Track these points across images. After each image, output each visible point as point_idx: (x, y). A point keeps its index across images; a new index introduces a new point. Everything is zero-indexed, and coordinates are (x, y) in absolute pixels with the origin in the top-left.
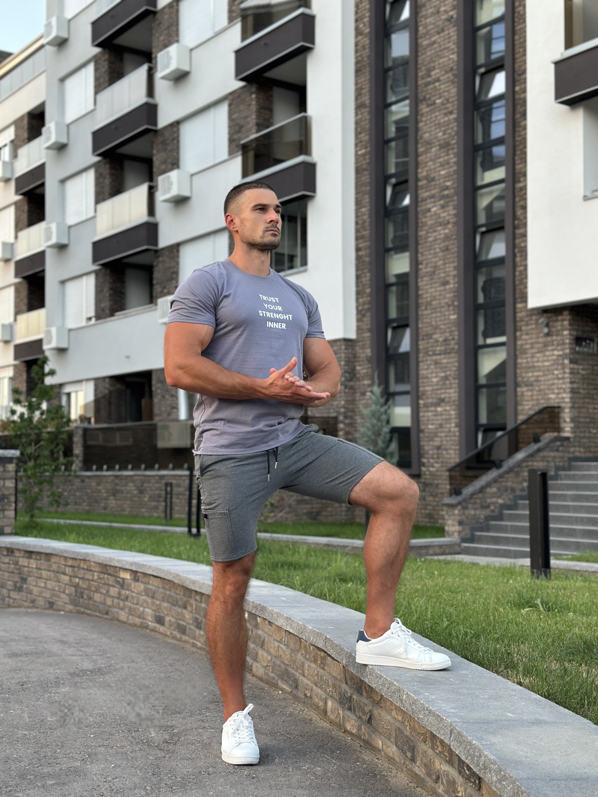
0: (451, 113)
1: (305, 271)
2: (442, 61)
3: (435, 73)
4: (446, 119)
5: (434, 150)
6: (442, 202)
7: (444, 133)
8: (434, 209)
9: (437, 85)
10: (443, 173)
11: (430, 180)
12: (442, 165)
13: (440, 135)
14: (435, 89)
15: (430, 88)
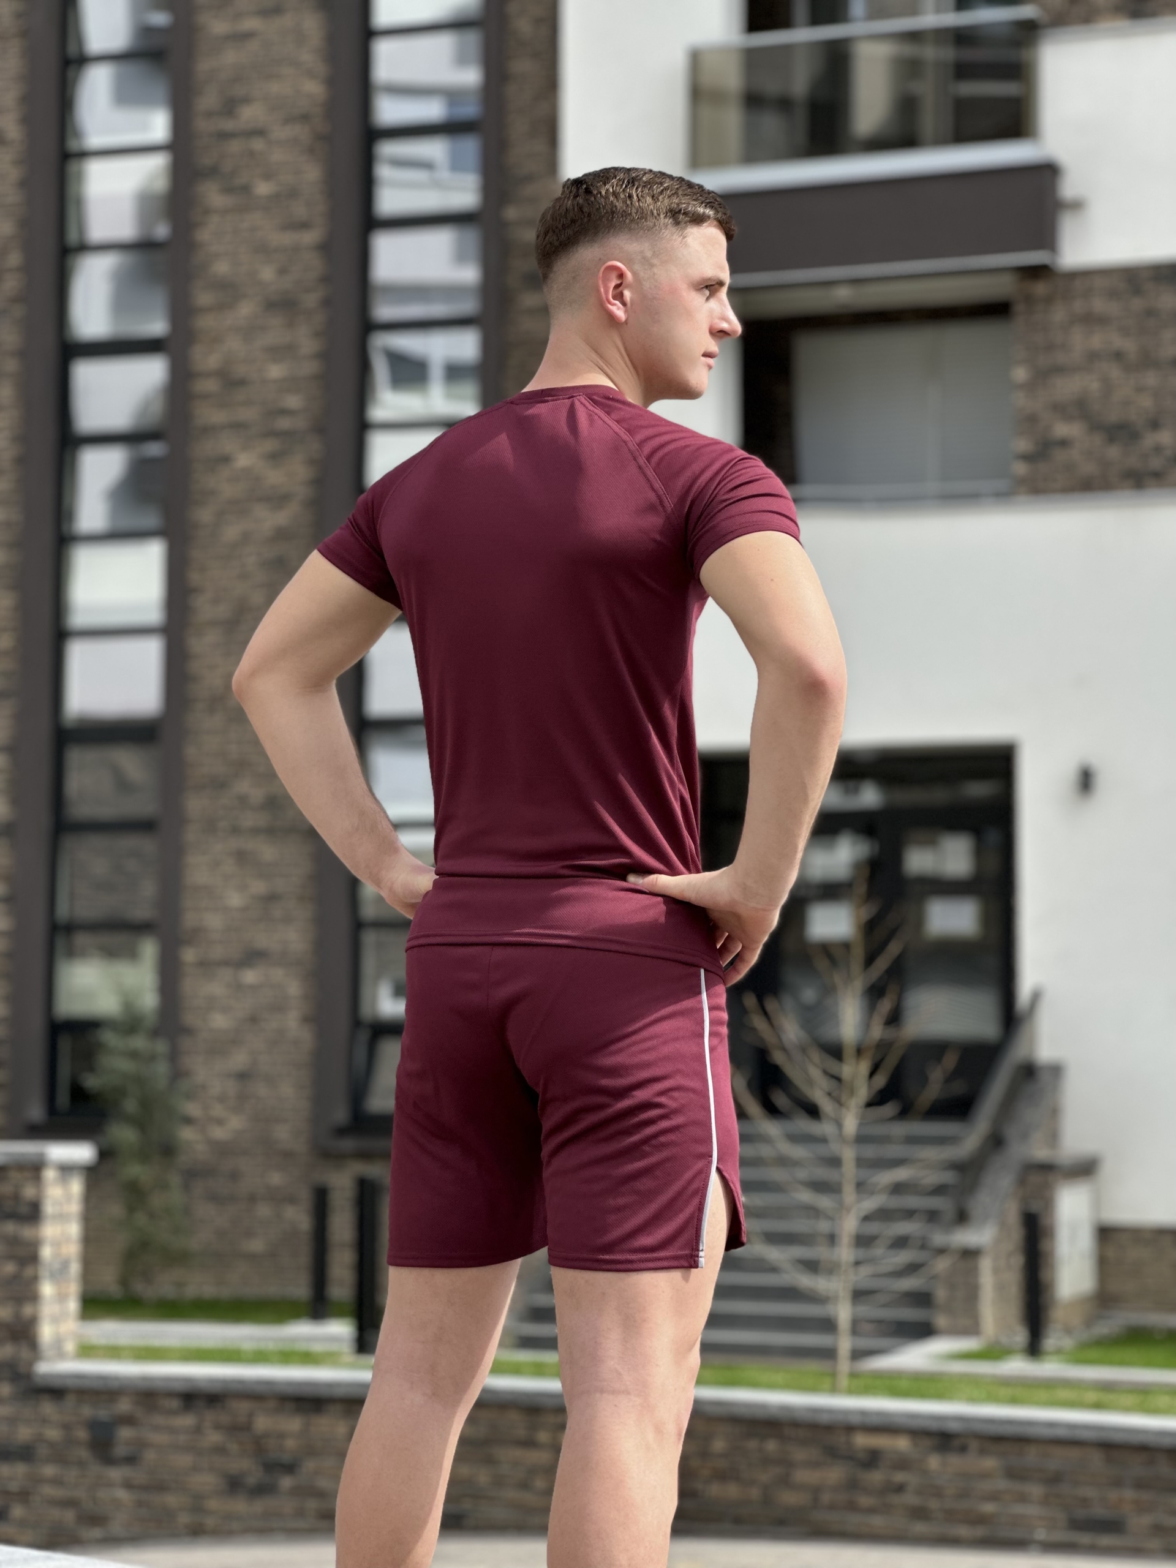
2: (275, 88)
3: (251, 114)
4: (287, 239)
5: (246, 310)
6: (270, 445)
7: (282, 271)
8: (244, 460)
9: (258, 145)
10: (276, 371)
11: (231, 382)
12: (277, 353)
13: (267, 274)
14: (251, 154)
15: (235, 146)
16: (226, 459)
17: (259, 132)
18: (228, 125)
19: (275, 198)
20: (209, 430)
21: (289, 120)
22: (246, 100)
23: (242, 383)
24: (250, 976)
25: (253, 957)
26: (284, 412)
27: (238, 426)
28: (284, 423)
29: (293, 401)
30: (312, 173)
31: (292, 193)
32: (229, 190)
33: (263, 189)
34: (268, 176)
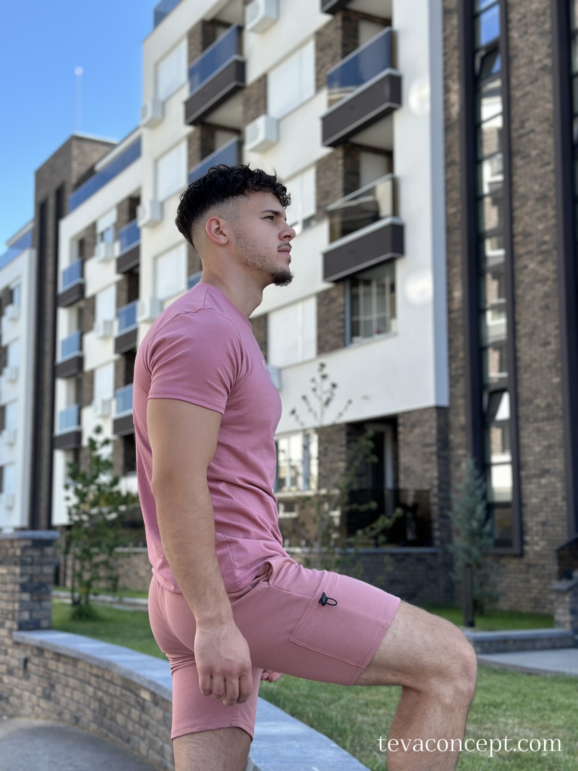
2: (537, 111)
3: (529, 125)
4: (542, 171)
5: (530, 204)
6: (540, 258)
7: (541, 185)
8: (532, 266)
9: (532, 136)
10: (540, 227)
11: (527, 235)
12: (540, 219)
13: (536, 187)
14: (530, 141)
15: (524, 139)
16: (526, 267)
17: (532, 131)
18: (523, 131)
19: (538, 155)
20: (520, 256)
21: (542, 122)
22: (528, 119)
23: (530, 235)
24: (543, 481)
25: (544, 472)
26: (545, 243)
27: (529, 252)
28: (545, 247)
29: (547, 238)
32: (523, 158)
33: (534, 153)
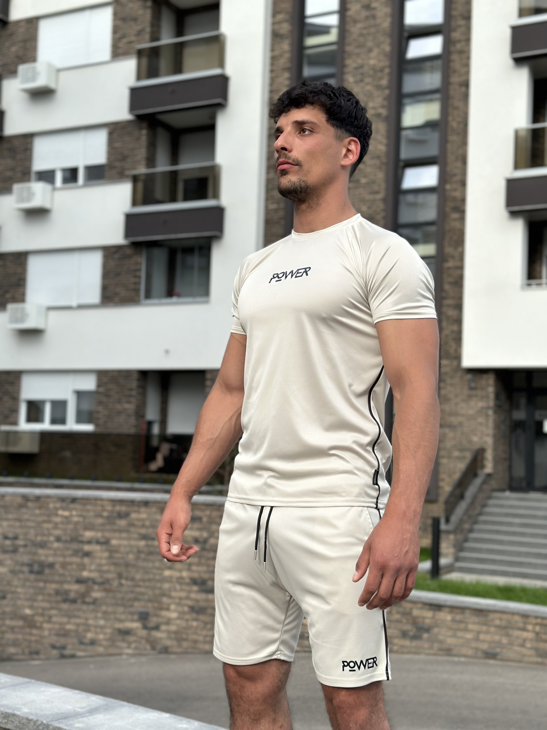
0: (377, 193)
1: (207, 302)
30: (380, 176)
31: (373, 182)
34: (365, 177)
